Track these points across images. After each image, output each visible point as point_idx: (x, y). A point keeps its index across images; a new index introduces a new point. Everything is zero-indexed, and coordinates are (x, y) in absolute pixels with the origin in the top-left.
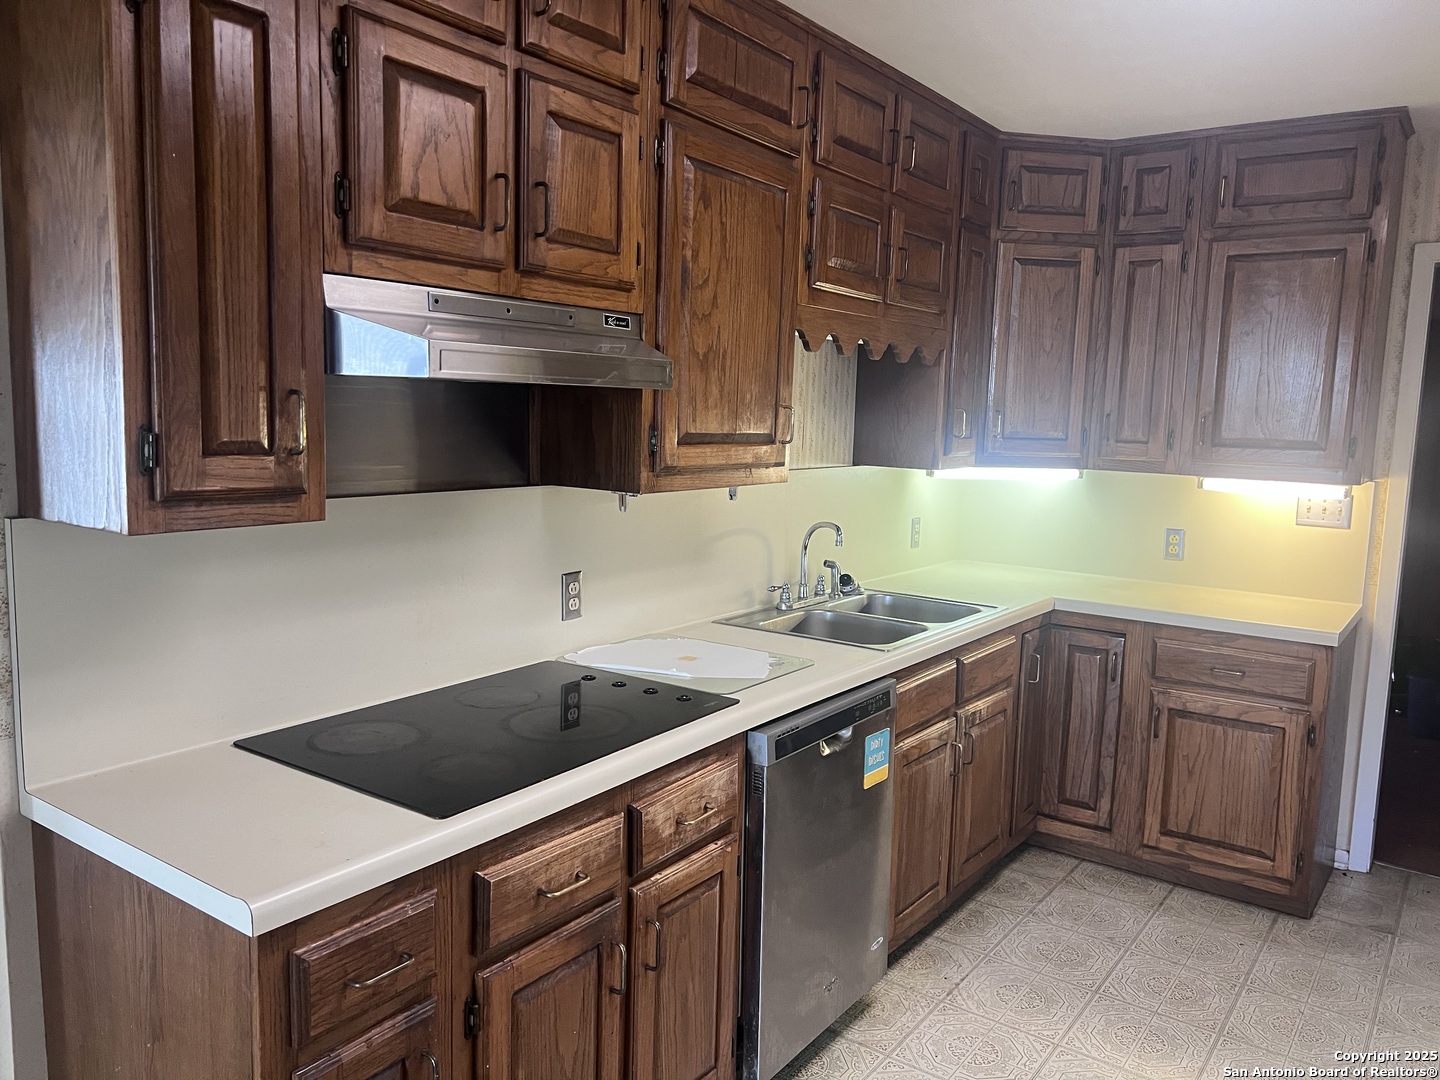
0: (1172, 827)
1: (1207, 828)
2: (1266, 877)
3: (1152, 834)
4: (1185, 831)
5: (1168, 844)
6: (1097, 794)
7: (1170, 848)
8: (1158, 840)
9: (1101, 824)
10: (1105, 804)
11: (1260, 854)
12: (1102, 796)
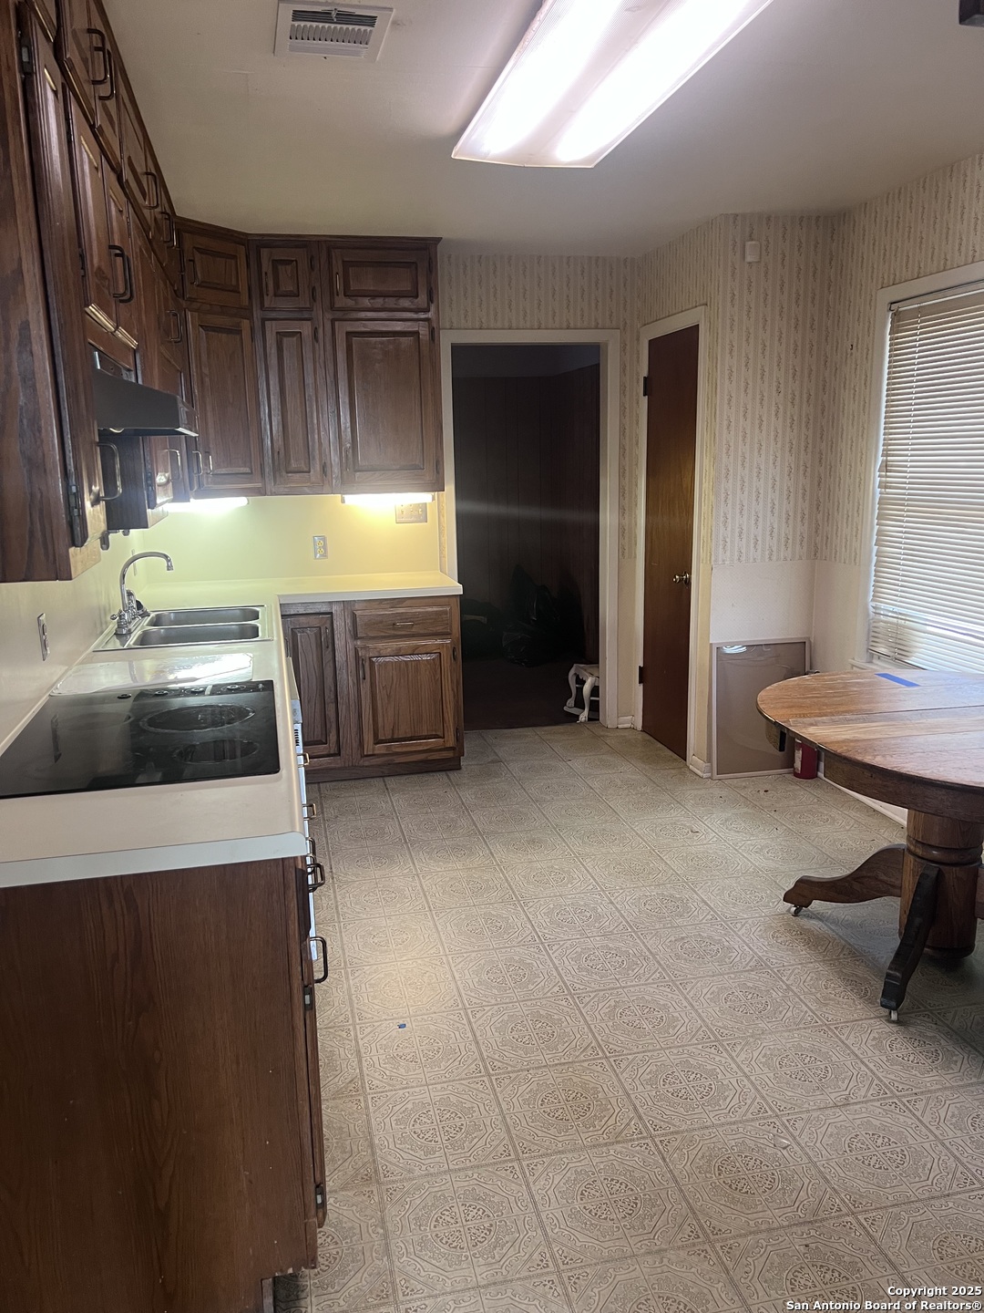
0: (381, 737)
1: (403, 731)
2: (441, 750)
3: (369, 747)
4: (390, 737)
5: (380, 748)
6: (326, 733)
7: (382, 752)
8: (374, 749)
9: (332, 752)
10: (333, 737)
11: (436, 737)
12: (330, 732)
